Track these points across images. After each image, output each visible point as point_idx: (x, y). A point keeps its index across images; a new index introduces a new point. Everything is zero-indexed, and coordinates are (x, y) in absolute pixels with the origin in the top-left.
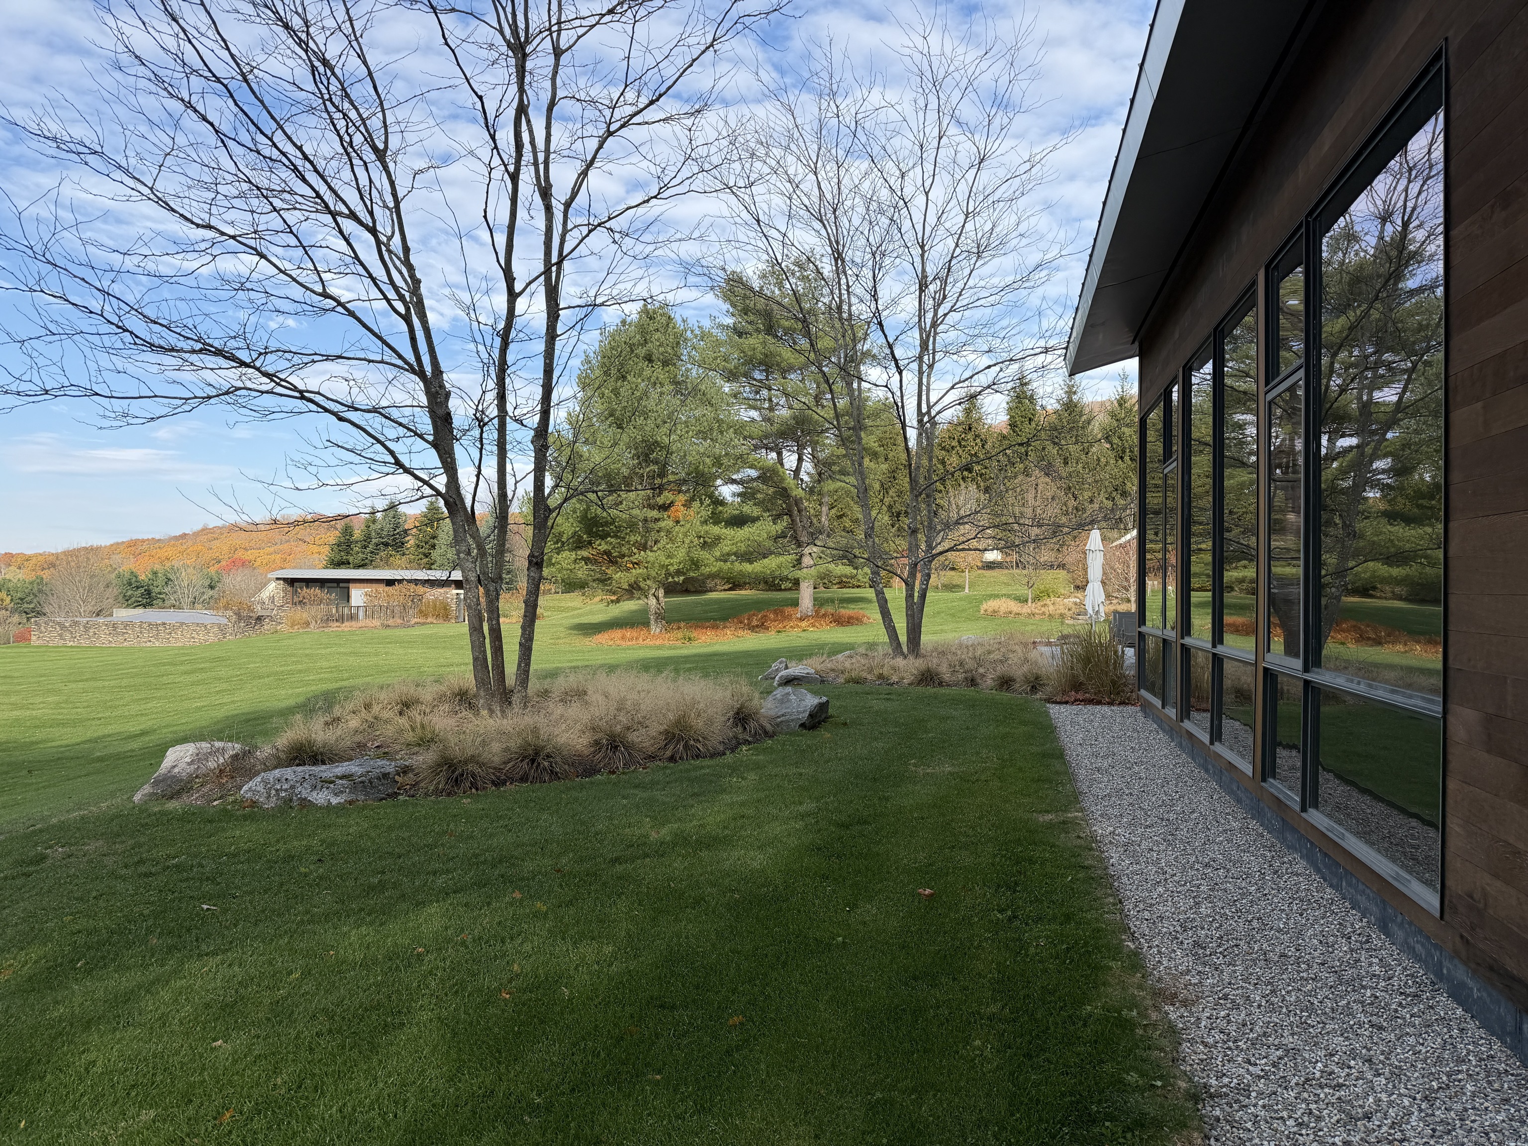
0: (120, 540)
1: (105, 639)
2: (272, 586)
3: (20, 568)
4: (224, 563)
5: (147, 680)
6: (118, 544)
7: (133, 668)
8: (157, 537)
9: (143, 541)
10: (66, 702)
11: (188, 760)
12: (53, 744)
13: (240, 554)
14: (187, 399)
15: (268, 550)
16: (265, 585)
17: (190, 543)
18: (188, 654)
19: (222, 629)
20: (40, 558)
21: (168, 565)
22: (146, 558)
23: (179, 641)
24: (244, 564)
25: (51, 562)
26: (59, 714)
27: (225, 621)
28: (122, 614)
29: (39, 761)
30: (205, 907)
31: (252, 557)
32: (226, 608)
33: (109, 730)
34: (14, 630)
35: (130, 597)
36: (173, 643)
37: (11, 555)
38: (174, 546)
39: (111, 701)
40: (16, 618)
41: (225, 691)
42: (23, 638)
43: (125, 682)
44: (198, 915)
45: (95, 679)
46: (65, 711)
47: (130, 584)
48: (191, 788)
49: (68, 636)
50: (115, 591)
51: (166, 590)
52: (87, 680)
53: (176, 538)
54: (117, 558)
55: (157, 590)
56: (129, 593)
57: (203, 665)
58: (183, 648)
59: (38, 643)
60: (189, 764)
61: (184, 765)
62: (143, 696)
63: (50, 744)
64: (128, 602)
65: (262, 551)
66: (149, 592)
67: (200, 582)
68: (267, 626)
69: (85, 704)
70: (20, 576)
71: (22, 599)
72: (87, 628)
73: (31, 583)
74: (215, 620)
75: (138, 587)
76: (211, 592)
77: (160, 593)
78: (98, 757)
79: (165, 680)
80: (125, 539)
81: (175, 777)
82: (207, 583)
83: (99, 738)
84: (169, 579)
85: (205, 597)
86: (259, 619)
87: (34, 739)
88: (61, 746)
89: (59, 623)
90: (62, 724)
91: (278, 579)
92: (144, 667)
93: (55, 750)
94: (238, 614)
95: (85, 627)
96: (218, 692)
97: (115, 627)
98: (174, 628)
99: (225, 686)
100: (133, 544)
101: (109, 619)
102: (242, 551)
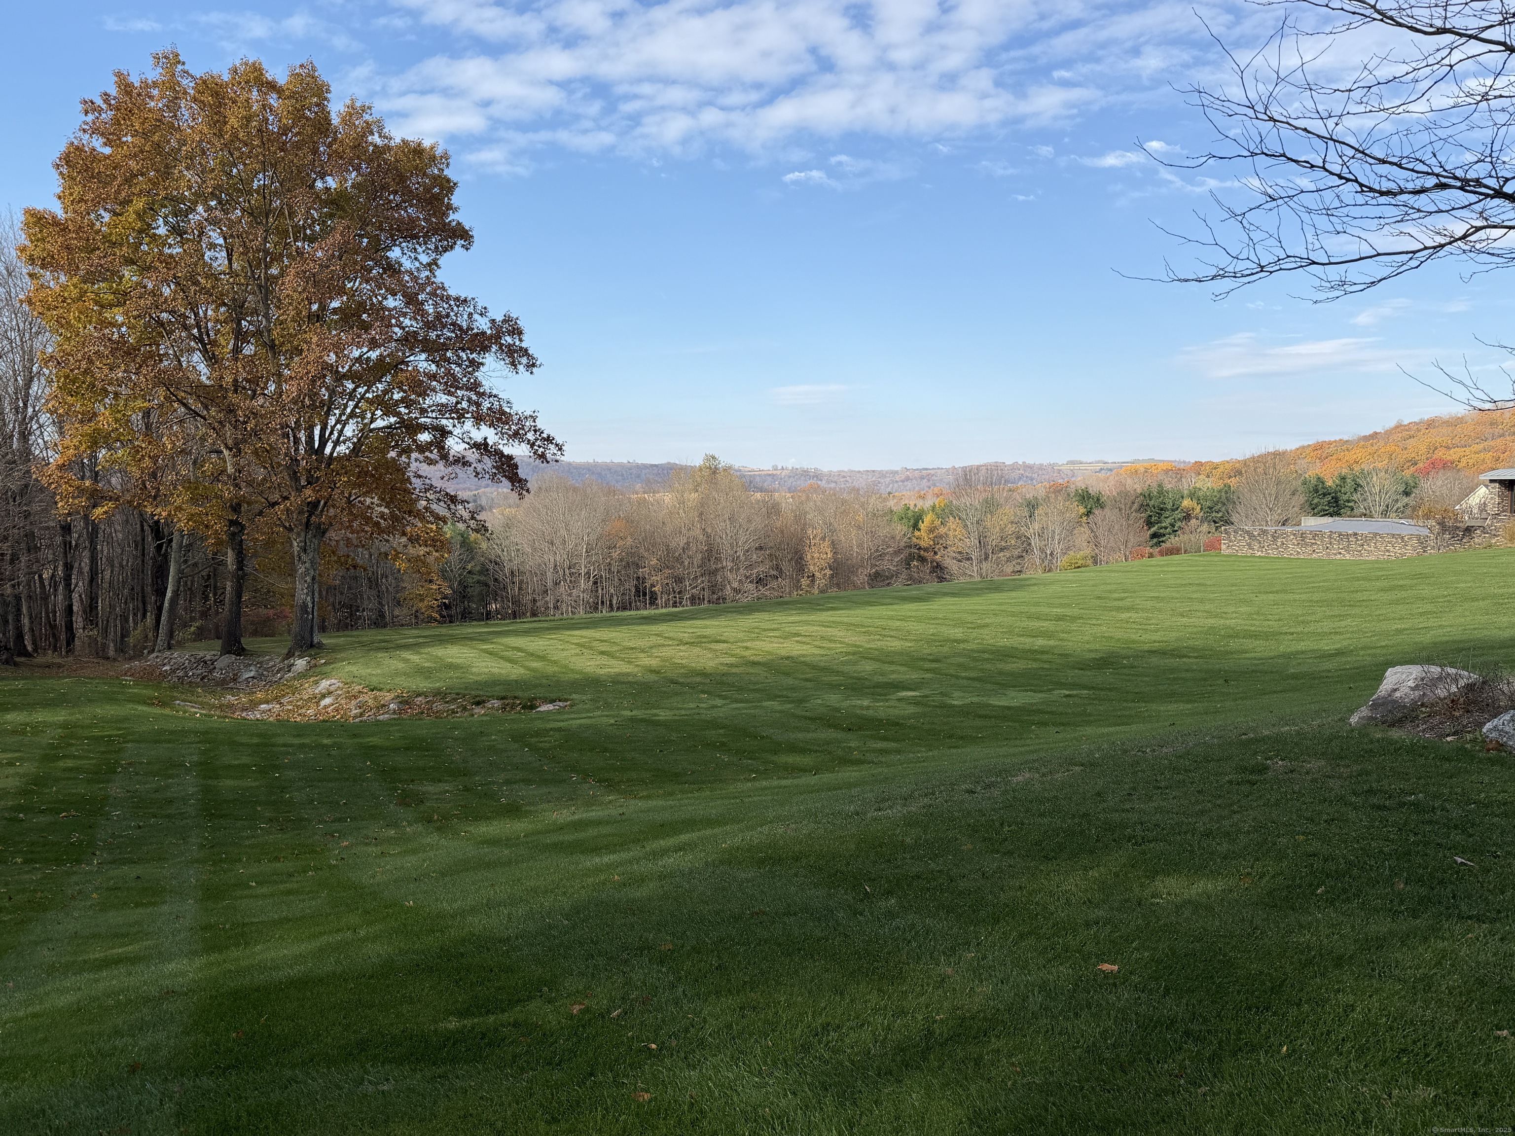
0: (1306, 444)
1: (1293, 550)
2: (1482, 491)
3: (1208, 476)
4: (1421, 465)
5: (1339, 595)
6: (1303, 447)
7: (1324, 581)
8: (1346, 438)
9: (1330, 443)
10: (1258, 613)
11: (1411, 684)
12: (1247, 655)
13: (1440, 454)
14: (1414, 252)
15: (1476, 447)
16: (1473, 490)
17: (1381, 443)
18: (1382, 569)
19: (1422, 542)
20: (1227, 466)
21: (1357, 468)
22: (1333, 462)
23: (1372, 554)
24: (1446, 465)
25: (1238, 470)
26: (1252, 625)
27: (1426, 532)
28: (1311, 523)
29: (1234, 672)
30: (1459, 860)
31: (1455, 457)
32: (1427, 517)
33: (1301, 646)
34: (1204, 539)
35: (1317, 505)
36: (1366, 557)
37: (1201, 464)
38: (1363, 447)
39: (1303, 615)
40: (1205, 528)
41: (1430, 613)
42: (1213, 546)
43: (1316, 597)
44: (1452, 868)
45: (1284, 591)
46: (1257, 623)
47: (1316, 491)
48: (1417, 717)
49: (1256, 546)
50: (1301, 499)
51: (1355, 497)
52: (1277, 592)
53: (1366, 438)
54: (1302, 463)
55: (1345, 497)
56: (1316, 501)
57: (1401, 582)
58: (1377, 562)
59: (1228, 552)
60: (1412, 689)
61: (1407, 690)
62: (1337, 612)
63: (1244, 655)
64: (1315, 510)
65: (1467, 449)
66: (1336, 500)
67: (1394, 488)
68: (1478, 538)
69: (1277, 617)
70: (1209, 485)
71: (1210, 508)
72: (1275, 538)
73: (1220, 491)
74: (1415, 531)
75: (1324, 495)
76: (1406, 500)
77: (1348, 501)
78: (1293, 674)
79: (1359, 596)
80: (1310, 441)
81: (1395, 702)
82: (1401, 488)
83: (1292, 653)
84: (1359, 485)
85: (1399, 504)
86: (1469, 530)
87: (1229, 649)
88: (1255, 658)
89: (1247, 532)
90: (1255, 636)
91: (1492, 481)
92: (1336, 581)
93: (1249, 662)
94: (1442, 524)
95: (1273, 536)
96: (1422, 614)
97: (1303, 536)
98: (1366, 540)
99: (1429, 607)
100: (1320, 446)
101: (1297, 528)
102: (1443, 450)
